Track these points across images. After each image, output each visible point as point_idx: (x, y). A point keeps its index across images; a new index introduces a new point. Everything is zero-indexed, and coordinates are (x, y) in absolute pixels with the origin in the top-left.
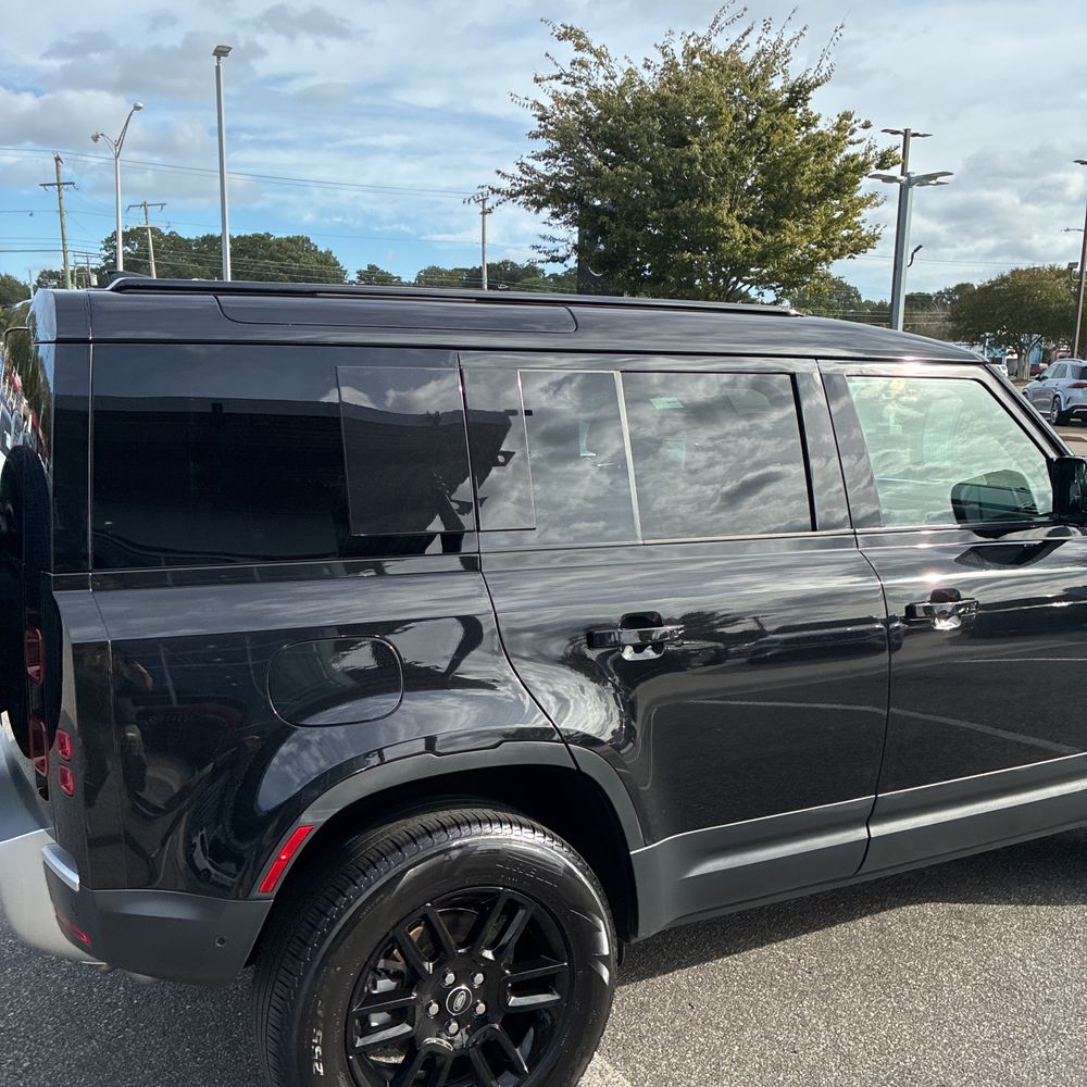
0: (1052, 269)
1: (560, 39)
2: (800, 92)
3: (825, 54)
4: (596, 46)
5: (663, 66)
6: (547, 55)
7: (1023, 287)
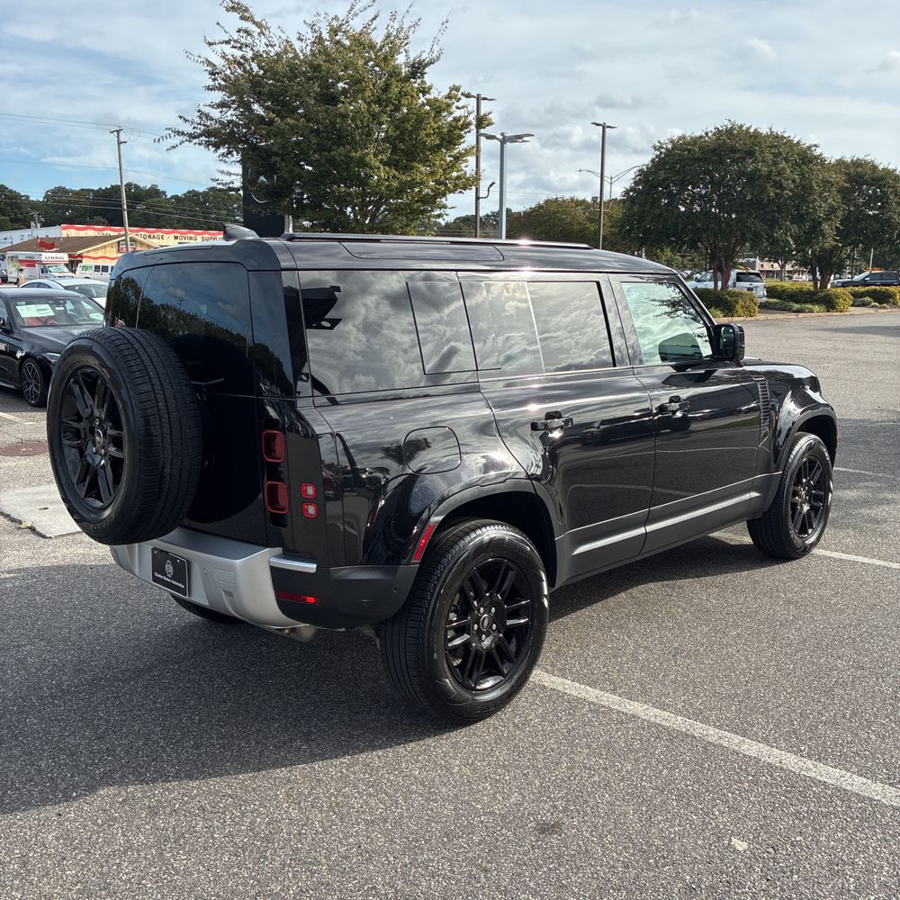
0: (572, 200)
1: (227, 10)
2: (419, 68)
3: (436, 40)
4: (257, 19)
5: (313, 40)
6: (218, 24)
7: (555, 213)
